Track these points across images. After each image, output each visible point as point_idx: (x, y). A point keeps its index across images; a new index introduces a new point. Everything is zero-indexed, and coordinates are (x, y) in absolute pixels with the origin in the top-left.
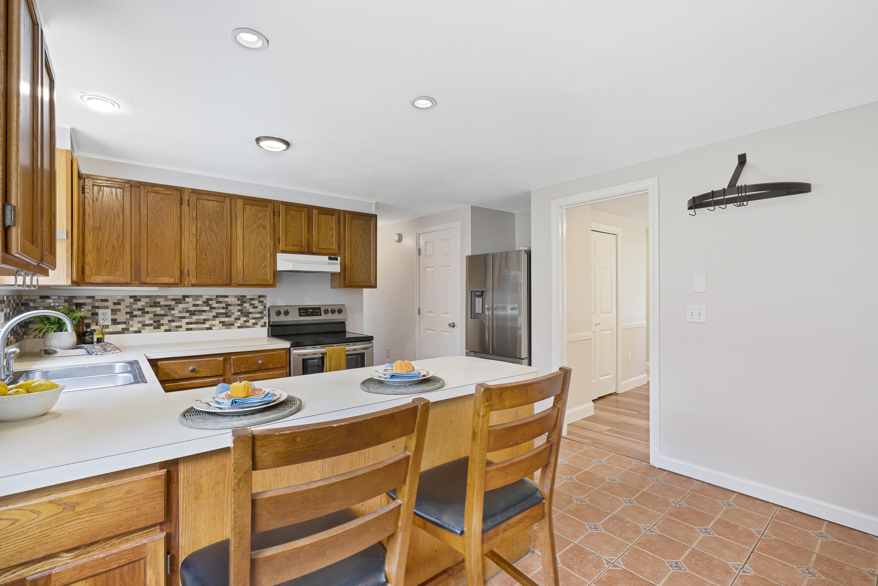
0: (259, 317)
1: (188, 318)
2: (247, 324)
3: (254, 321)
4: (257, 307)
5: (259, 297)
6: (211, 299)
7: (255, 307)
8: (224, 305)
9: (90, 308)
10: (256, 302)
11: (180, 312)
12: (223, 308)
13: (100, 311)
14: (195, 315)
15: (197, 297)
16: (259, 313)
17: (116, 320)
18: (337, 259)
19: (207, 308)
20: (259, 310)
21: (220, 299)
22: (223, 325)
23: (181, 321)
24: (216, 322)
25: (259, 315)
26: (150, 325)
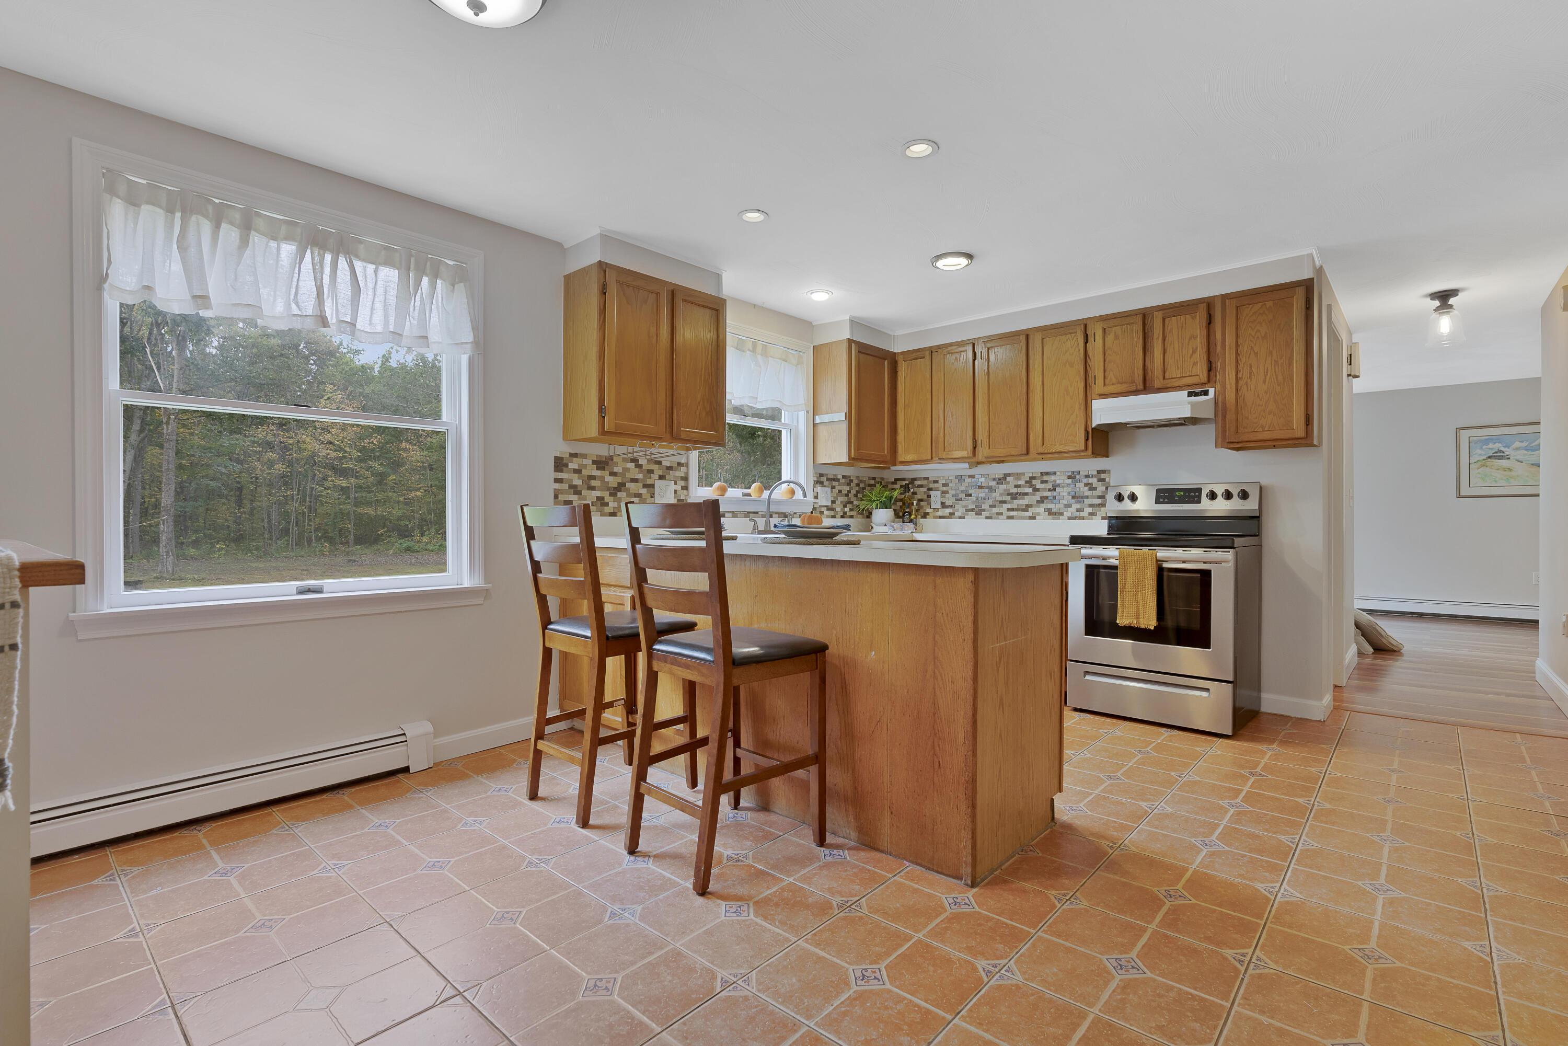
0: (1099, 504)
1: (1009, 502)
2: (1082, 514)
3: (1091, 510)
4: (1095, 489)
5: (1099, 472)
6: (1034, 478)
7: (1092, 489)
8: (1050, 485)
9: (925, 489)
10: (1094, 481)
11: (1001, 495)
12: (1049, 490)
13: (932, 493)
14: (1016, 498)
15: (1018, 476)
16: (1099, 497)
17: (944, 503)
18: (1206, 393)
19: (1030, 490)
20: (1098, 492)
21: (1046, 478)
22: (1050, 514)
23: (1002, 507)
24: (1040, 509)
25: (1098, 501)
26: (972, 510)
